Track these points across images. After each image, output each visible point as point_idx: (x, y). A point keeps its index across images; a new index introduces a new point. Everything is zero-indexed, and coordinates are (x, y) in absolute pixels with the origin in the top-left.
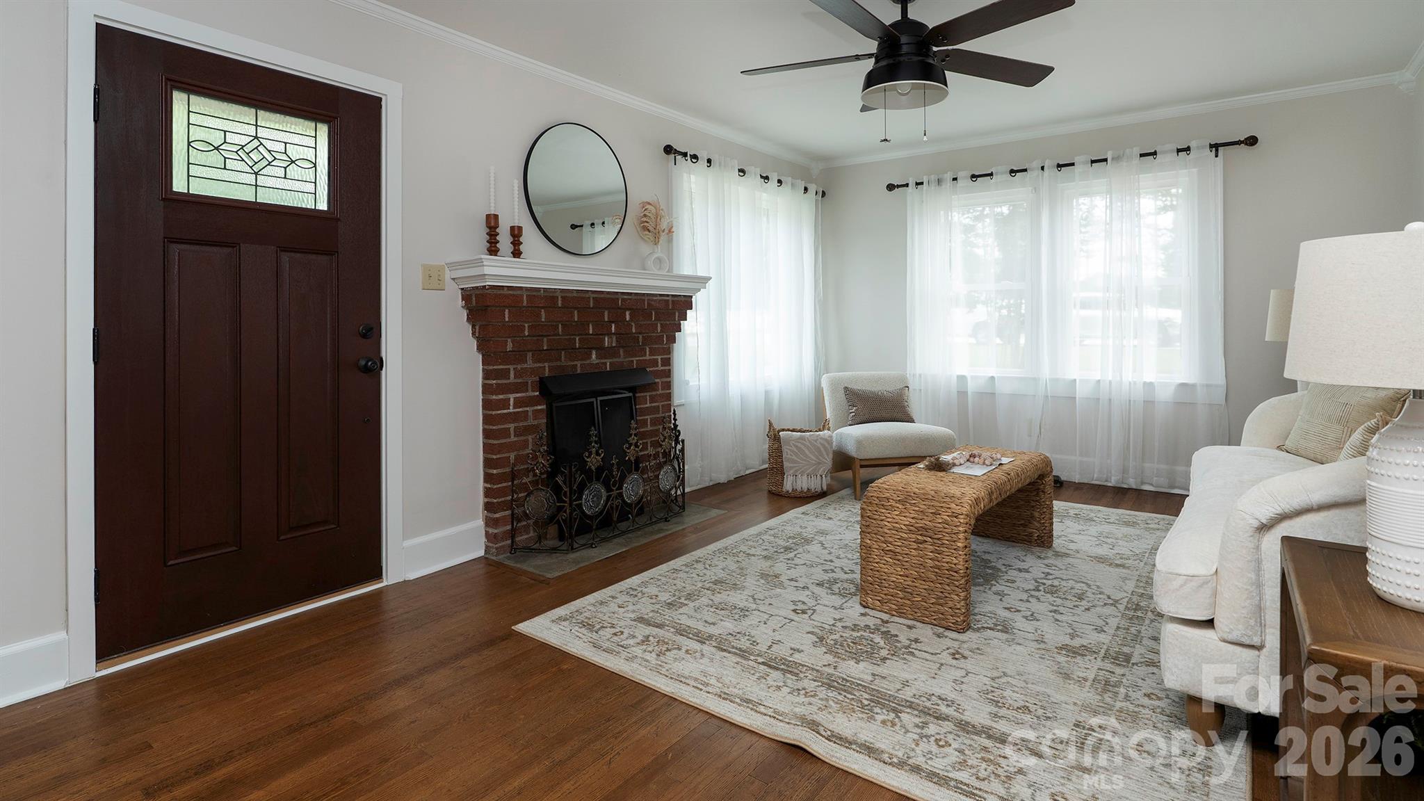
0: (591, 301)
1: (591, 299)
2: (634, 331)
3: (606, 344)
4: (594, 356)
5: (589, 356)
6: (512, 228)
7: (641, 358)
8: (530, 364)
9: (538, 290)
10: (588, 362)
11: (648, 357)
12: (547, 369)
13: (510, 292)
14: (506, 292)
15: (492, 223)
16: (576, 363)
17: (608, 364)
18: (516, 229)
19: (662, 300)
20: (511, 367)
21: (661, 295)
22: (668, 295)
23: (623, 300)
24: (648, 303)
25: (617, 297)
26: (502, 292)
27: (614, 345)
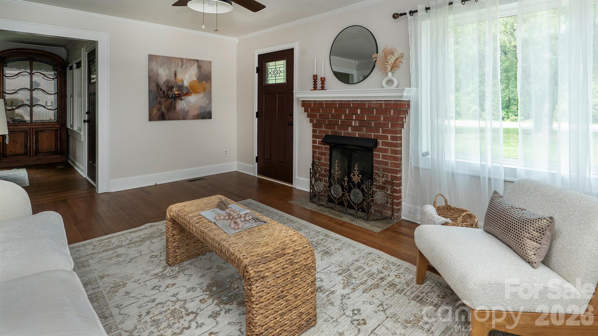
0: (338, 105)
1: (338, 104)
2: (366, 119)
3: (353, 125)
4: (350, 129)
5: (348, 129)
6: (321, 78)
7: (376, 134)
8: (323, 129)
9: (317, 101)
10: (347, 131)
11: (381, 134)
12: (330, 132)
13: (308, 102)
14: (307, 102)
15: (315, 77)
16: (341, 131)
17: (357, 134)
18: (323, 79)
19: (377, 103)
20: (318, 129)
21: (376, 101)
22: (382, 101)
23: (353, 104)
24: (368, 105)
25: (350, 102)
26: (305, 102)
27: (357, 125)
